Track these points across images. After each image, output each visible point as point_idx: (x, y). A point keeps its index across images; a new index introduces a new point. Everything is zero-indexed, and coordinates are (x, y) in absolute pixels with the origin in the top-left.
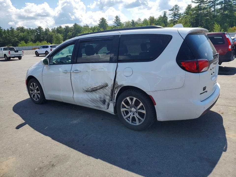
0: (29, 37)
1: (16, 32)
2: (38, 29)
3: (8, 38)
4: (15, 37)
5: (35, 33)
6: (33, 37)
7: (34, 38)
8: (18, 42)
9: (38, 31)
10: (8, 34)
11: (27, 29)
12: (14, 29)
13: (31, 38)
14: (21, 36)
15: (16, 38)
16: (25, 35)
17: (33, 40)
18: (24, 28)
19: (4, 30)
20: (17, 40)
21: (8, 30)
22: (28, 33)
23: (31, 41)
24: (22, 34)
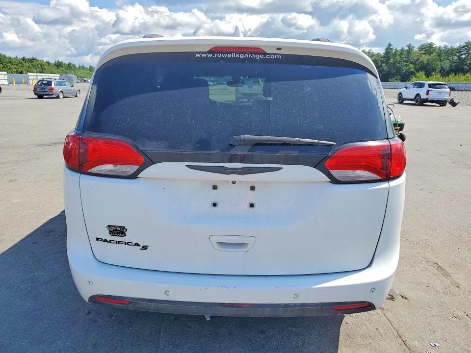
0: (439, 63)
1: (416, 53)
2: (464, 47)
3: (398, 65)
4: (412, 63)
5: (455, 55)
6: (446, 64)
7: (448, 67)
8: (413, 73)
9: (463, 52)
10: (401, 57)
11: (440, 48)
12: (413, 47)
13: (441, 67)
14: (422, 62)
15: (412, 66)
16: (431, 60)
17: (444, 70)
18: (434, 46)
19: (396, 49)
20: (412, 70)
21: (402, 50)
22: (439, 55)
23: (440, 72)
24: (425, 58)
